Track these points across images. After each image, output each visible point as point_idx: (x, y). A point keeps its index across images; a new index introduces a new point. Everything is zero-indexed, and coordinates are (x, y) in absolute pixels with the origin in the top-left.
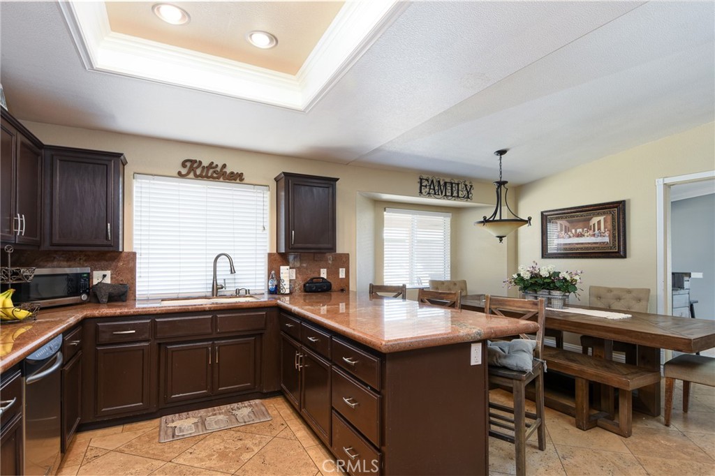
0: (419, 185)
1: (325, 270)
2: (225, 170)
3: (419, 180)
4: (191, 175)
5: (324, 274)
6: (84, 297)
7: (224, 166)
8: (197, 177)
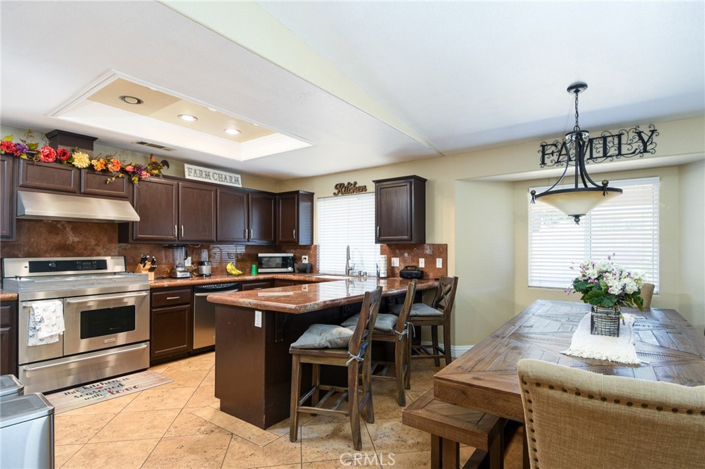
0: (541, 154)
1: (423, 259)
2: (357, 186)
3: (541, 148)
4: (340, 194)
5: (422, 263)
6: (290, 269)
7: (356, 183)
8: (342, 194)
